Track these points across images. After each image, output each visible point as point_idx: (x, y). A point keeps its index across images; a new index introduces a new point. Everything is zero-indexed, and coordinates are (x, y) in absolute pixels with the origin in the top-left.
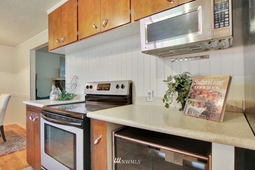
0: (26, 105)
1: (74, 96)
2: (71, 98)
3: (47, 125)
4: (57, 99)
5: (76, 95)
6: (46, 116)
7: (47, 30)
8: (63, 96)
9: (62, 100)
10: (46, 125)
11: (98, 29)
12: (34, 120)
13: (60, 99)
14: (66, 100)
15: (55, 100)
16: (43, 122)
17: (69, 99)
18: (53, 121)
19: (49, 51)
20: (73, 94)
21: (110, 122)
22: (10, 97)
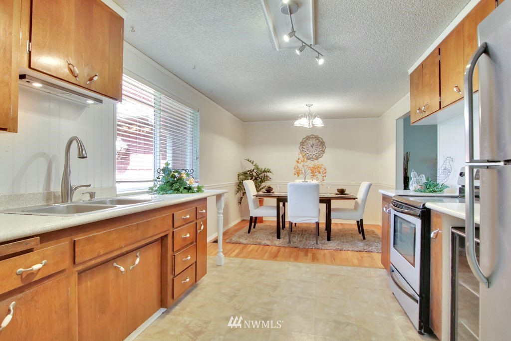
0: (383, 194)
1: (444, 187)
2: (437, 190)
3: (397, 218)
4: (418, 189)
5: (447, 187)
6: (394, 205)
7: (409, 94)
8: (427, 187)
9: (424, 192)
10: (395, 216)
11: (460, 93)
12: (387, 211)
13: (423, 190)
14: (431, 192)
15: (415, 191)
16: (393, 212)
17: (435, 191)
18: (402, 211)
19: (411, 124)
20: (442, 185)
21: (450, 214)
22: (370, 185)
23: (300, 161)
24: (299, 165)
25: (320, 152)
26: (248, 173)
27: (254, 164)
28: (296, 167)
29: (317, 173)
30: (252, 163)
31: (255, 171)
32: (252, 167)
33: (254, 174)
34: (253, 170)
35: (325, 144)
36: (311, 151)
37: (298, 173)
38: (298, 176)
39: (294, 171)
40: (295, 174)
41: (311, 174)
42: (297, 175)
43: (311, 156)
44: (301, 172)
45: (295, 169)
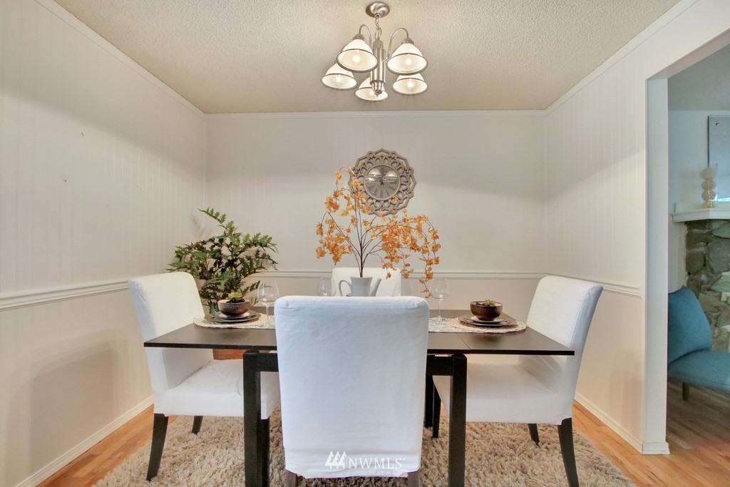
22: (599, 292)
23: (341, 202)
24: (336, 216)
25: (400, 195)
26: (208, 247)
27: (225, 223)
28: (326, 228)
29: (405, 250)
30: (221, 221)
31: (228, 241)
32: (218, 231)
33: (225, 251)
34: (221, 240)
35: (415, 175)
36: (379, 193)
37: (334, 250)
38: (336, 259)
39: (316, 242)
40: (322, 254)
41: (384, 254)
42: (329, 256)
43: (378, 205)
44: (345, 243)
45: (320, 231)
